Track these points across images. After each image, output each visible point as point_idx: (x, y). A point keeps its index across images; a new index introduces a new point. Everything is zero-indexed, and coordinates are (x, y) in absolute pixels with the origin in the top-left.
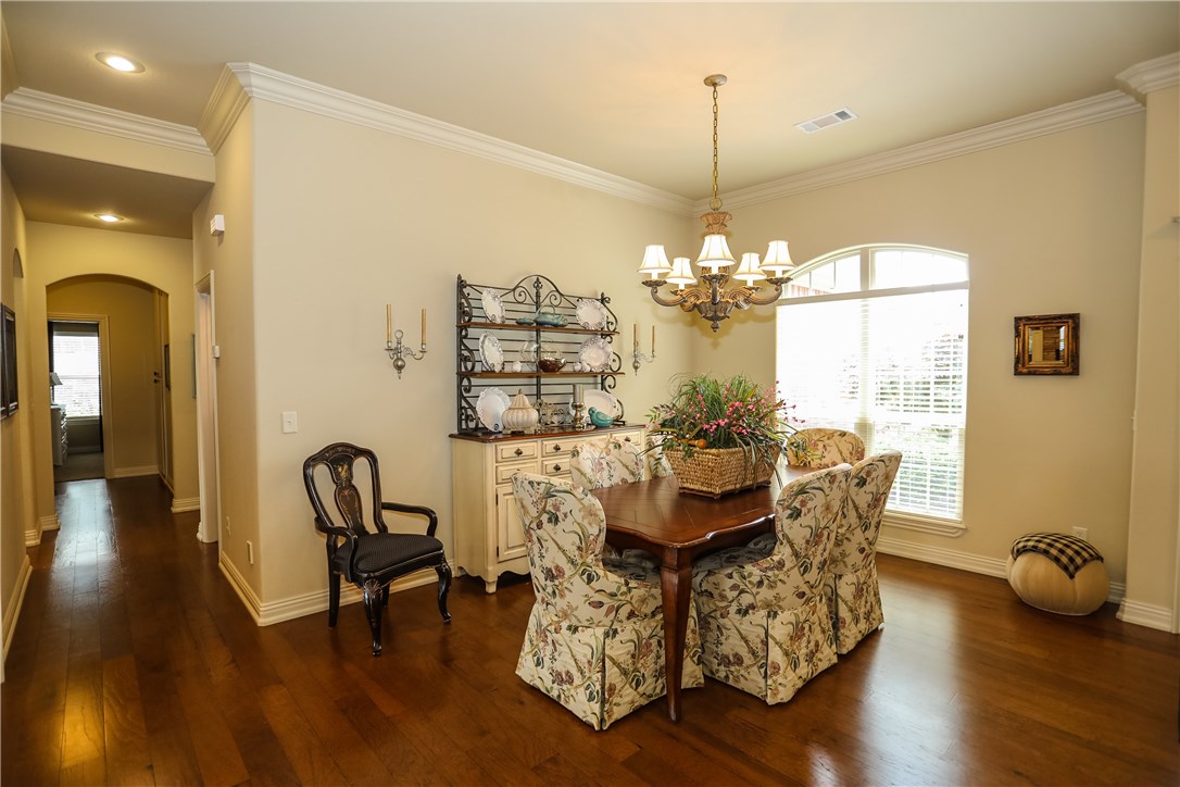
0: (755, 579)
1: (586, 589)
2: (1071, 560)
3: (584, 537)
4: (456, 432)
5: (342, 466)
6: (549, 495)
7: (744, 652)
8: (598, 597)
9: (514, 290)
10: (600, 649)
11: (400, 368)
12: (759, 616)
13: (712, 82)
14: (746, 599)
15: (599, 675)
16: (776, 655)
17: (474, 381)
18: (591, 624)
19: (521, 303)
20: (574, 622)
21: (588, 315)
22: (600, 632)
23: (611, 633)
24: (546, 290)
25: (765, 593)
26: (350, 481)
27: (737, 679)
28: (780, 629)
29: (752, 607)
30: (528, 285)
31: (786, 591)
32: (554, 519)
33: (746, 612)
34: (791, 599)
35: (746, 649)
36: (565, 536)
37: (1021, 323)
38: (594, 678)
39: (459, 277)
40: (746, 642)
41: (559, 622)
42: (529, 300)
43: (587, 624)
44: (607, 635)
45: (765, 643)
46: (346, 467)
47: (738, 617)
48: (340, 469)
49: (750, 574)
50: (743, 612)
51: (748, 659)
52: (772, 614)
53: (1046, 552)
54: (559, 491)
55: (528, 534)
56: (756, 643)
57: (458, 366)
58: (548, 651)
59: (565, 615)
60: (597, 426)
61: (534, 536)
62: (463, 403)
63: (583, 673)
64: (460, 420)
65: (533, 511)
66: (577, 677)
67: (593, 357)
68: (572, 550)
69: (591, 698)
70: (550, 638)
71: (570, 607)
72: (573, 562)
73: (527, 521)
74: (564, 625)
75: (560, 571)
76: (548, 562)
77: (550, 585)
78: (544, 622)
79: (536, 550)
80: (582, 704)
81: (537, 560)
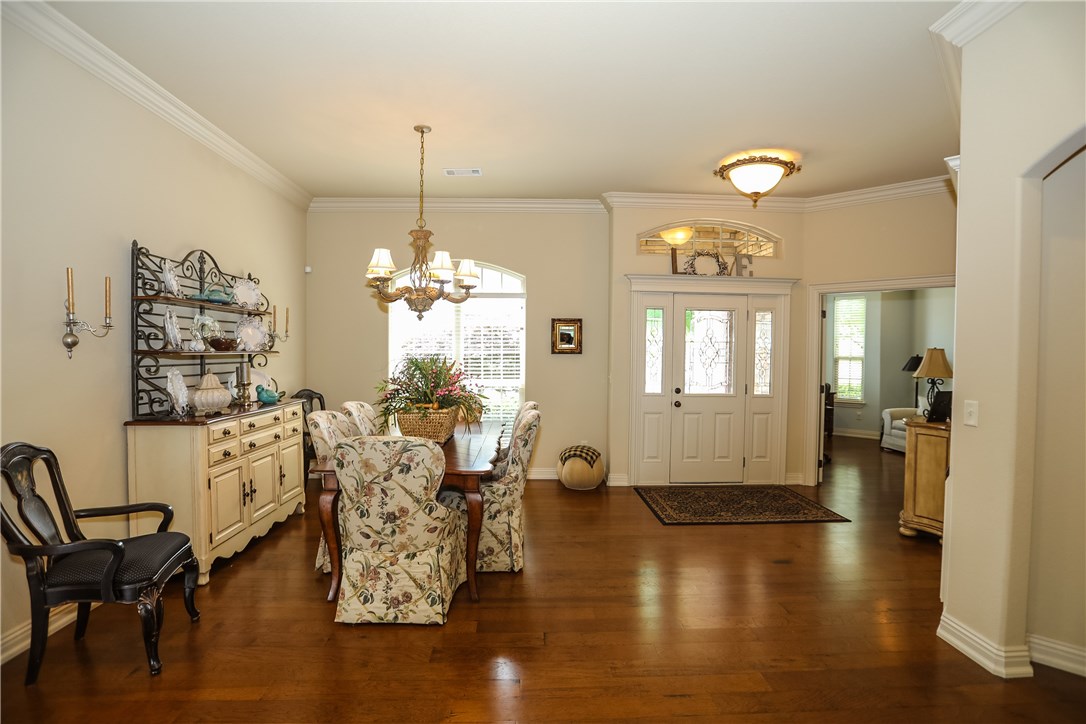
0: (501, 492)
1: (427, 519)
2: (592, 458)
3: (430, 478)
4: (130, 419)
5: (21, 473)
6: (405, 450)
7: (494, 544)
8: (435, 523)
9: (182, 264)
10: (436, 562)
11: (70, 346)
12: (503, 518)
14: (495, 508)
15: (438, 583)
16: (515, 538)
17: (162, 361)
18: (427, 546)
19: (189, 278)
20: (412, 550)
21: (244, 294)
22: (433, 551)
23: (440, 550)
24: (209, 265)
25: (507, 500)
26: (33, 490)
27: (489, 565)
28: (516, 522)
29: (499, 511)
30: (194, 258)
31: (518, 496)
32: (406, 469)
33: (495, 516)
35: (496, 542)
36: (416, 482)
38: (435, 586)
39: (135, 243)
40: (496, 537)
41: (395, 556)
42: (195, 276)
43: (423, 548)
44: (438, 551)
45: (509, 533)
46: (25, 473)
47: (490, 521)
48: (20, 478)
49: (498, 490)
50: (493, 517)
51: (497, 548)
52: (510, 513)
53: (581, 456)
54: (416, 446)
55: (366, 489)
56: (502, 535)
57: (134, 344)
58: (381, 585)
59: (403, 547)
60: (265, 403)
61: (377, 489)
62: (142, 385)
63: (421, 587)
64: (135, 405)
65: (383, 467)
66: (415, 593)
67: (250, 336)
68: (419, 491)
69: (433, 603)
70: (383, 573)
71: (410, 539)
72: (418, 501)
73: (368, 478)
74: (402, 556)
75: (404, 511)
76: (391, 507)
77: (389, 527)
78: (375, 562)
79: (375, 501)
80: (424, 612)
81: (375, 509)
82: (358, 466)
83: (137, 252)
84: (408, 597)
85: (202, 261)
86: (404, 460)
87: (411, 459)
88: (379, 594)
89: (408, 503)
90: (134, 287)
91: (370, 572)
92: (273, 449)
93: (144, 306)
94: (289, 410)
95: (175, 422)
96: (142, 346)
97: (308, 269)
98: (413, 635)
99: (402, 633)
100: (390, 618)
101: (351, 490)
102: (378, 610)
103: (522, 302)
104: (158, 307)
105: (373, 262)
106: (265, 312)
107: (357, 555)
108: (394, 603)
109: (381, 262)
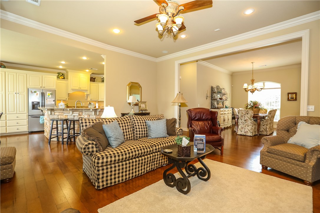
0: (265, 122)
1: (251, 121)
3: (251, 115)
6: (247, 111)
7: (263, 130)
8: (252, 122)
9: (216, 88)
10: (252, 128)
12: (266, 126)
13: (252, 63)
14: (264, 124)
15: (252, 130)
16: (268, 130)
17: (215, 101)
18: (250, 125)
20: (248, 125)
21: (223, 91)
22: (251, 126)
23: (252, 126)
25: (266, 123)
27: (262, 133)
28: (268, 127)
31: (268, 123)
32: (248, 114)
34: (269, 124)
36: (249, 116)
37: (289, 94)
42: (218, 89)
45: (266, 129)
50: (263, 125)
51: (264, 131)
52: (267, 125)
55: (242, 116)
56: (265, 129)
57: (212, 99)
58: (243, 130)
59: (247, 125)
60: (226, 107)
61: (243, 116)
62: (212, 104)
63: (249, 131)
64: (212, 107)
65: (244, 113)
66: (248, 131)
67: (224, 98)
68: (249, 117)
69: (251, 133)
70: (244, 128)
71: (248, 124)
72: (249, 118)
73: (242, 115)
74: (247, 126)
75: (247, 120)
76: (245, 119)
77: (245, 122)
78: (243, 126)
79: (243, 118)
80: (249, 134)
81: (243, 119)
82: (241, 113)
83: (212, 87)
84: (247, 132)
85: (218, 87)
86: (247, 113)
87: (248, 112)
88: (243, 131)
89: (248, 118)
90: (212, 92)
91: (242, 128)
92: (227, 115)
93: (213, 94)
94: (230, 109)
95: (216, 109)
96: (213, 99)
97: (232, 86)
98: (248, 137)
99: (246, 136)
100: (245, 134)
101: (240, 117)
102: (243, 133)
103: (280, 89)
104: (214, 94)
105: (244, 86)
106: (226, 94)
107: (240, 126)
108: (245, 132)
109: (245, 86)
